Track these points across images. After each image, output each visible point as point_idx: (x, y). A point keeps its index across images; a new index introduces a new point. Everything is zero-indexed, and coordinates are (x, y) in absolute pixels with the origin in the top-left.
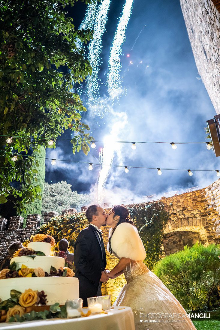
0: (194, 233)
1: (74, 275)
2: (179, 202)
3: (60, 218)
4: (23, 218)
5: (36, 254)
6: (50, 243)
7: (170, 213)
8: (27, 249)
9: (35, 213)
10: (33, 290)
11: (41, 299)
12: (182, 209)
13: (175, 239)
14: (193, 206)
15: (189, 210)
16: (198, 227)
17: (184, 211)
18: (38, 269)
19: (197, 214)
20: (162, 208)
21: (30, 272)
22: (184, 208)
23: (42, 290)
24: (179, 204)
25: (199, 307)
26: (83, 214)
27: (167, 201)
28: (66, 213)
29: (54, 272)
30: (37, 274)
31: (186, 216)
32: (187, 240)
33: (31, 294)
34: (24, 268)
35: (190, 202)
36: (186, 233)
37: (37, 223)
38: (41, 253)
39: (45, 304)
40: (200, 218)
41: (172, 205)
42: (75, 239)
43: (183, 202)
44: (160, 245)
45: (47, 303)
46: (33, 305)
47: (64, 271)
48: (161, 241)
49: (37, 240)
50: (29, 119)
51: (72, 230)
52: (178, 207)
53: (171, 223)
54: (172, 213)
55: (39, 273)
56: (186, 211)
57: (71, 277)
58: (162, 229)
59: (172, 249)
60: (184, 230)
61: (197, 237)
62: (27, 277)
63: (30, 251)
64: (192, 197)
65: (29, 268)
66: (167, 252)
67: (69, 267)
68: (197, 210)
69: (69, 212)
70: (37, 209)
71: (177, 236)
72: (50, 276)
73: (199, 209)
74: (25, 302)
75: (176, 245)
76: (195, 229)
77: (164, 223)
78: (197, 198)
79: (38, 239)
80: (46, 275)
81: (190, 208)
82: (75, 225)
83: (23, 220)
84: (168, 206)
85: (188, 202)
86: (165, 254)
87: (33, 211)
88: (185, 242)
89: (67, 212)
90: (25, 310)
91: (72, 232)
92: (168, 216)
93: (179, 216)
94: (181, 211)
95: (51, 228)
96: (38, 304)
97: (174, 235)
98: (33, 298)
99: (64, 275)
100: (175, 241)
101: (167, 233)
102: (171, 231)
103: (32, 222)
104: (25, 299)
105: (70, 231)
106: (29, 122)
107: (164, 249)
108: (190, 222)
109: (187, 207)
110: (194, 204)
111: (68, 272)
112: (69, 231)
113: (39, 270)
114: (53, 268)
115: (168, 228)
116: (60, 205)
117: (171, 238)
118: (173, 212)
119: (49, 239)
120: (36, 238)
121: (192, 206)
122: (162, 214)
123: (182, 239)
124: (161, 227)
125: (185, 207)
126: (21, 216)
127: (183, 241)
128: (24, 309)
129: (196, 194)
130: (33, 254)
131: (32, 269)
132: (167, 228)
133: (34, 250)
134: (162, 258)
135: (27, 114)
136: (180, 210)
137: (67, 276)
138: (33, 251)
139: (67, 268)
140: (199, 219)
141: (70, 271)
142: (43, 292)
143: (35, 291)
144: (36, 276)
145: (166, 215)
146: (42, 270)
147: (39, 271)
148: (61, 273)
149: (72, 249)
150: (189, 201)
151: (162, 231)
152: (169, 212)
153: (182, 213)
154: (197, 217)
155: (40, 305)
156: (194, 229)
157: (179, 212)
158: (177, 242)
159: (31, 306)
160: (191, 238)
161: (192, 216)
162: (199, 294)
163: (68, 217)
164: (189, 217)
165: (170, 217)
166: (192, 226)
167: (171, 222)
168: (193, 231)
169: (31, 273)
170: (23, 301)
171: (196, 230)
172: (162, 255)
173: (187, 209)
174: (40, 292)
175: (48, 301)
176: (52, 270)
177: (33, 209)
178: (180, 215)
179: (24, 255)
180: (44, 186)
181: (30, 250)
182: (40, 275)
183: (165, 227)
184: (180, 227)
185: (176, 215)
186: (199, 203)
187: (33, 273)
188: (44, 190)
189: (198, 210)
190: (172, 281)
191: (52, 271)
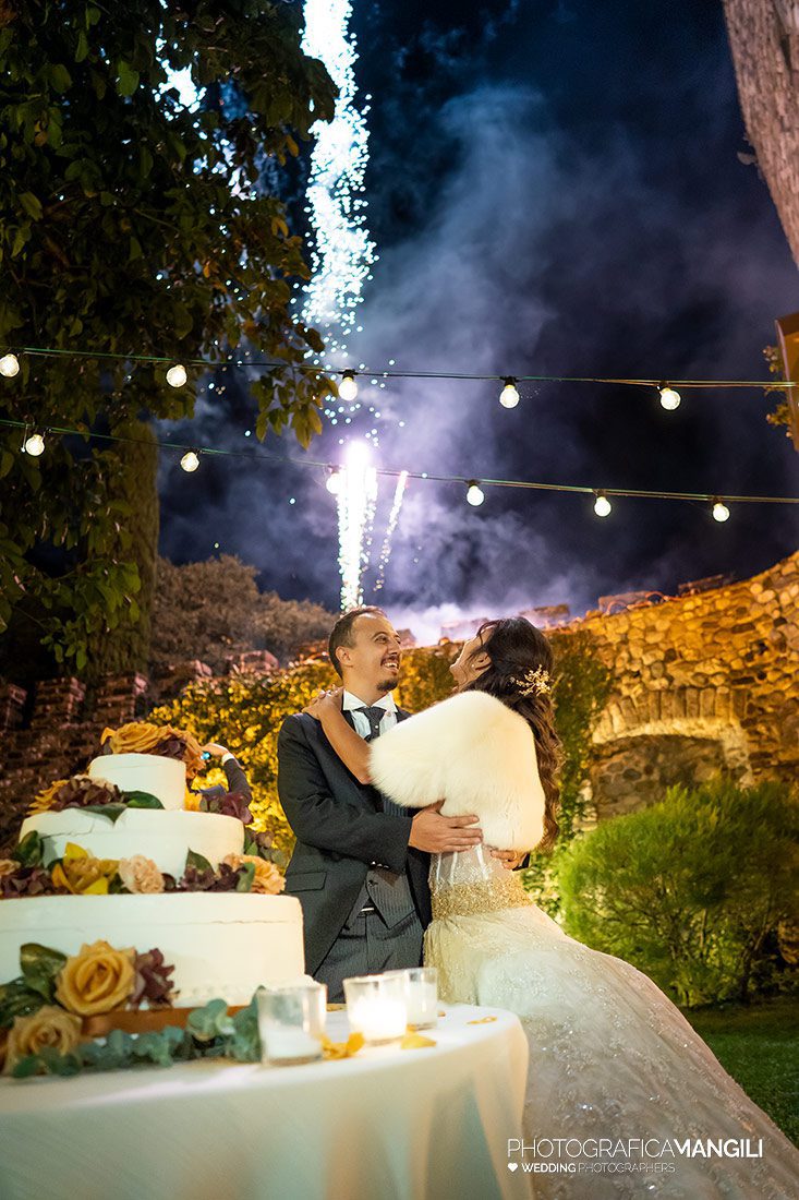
0: (702, 742)
1: (283, 888)
2: (653, 629)
3: (216, 686)
4: (84, 686)
5: (125, 801)
6: (180, 759)
7: (619, 671)
8: (85, 780)
9: (126, 669)
10: (116, 944)
11: (149, 981)
12: (661, 655)
13: (631, 765)
14: (705, 646)
15: (688, 659)
16: (718, 721)
17: (668, 665)
18: (133, 863)
19: (718, 677)
20: (590, 653)
21: (100, 871)
22: (672, 654)
23: (152, 947)
24: (651, 639)
25: (714, 996)
26: (300, 670)
27: (609, 627)
28: (239, 667)
29: (201, 877)
30: (129, 881)
31: (677, 683)
32: (675, 768)
33: (108, 962)
34: (77, 856)
35: (694, 631)
36: (674, 740)
37: (133, 702)
38: (146, 801)
39: (167, 1001)
40: (726, 690)
41: (625, 641)
42: (271, 761)
43: (668, 632)
44: (579, 783)
45: (173, 996)
46: (118, 1005)
47: (244, 869)
48: (582, 770)
49: (128, 745)
50: (91, 299)
51: (259, 727)
52: (647, 648)
53: (619, 706)
54: (627, 672)
55: (140, 876)
56: (675, 663)
57: (272, 893)
58: (587, 728)
59: (619, 798)
60: (666, 733)
61: (712, 756)
62: (88, 893)
63: (98, 788)
64: (700, 615)
65: (96, 859)
66: (603, 809)
67: (261, 855)
68: (719, 662)
69: (250, 665)
70: (135, 655)
71: (638, 752)
72: (183, 890)
73: (724, 658)
74: (82, 992)
75: (634, 783)
76: (708, 728)
77: (594, 705)
78: (720, 618)
79: (133, 744)
80: (170, 885)
81: (691, 651)
82: (270, 710)
83: (81, 694)
84: (610, 644)
85: (686, 630)
86: (594, 815)
87: (118, 662)
88: (669, 774)
89: (243, 664)
90: (86, 1024)
91: (259, 737)
92: (610, 682)
93: (652, 682)
94: (656, 665)
95: (184, 721)
96: (138, 1002)
97: (627, 750)
98: (117, 976)
99: (242, 885)
100: (633, 770)
101: (602, 741)
102: (620, 736)
103: (115, 699)
104: (80, 983)
105: (256, 732)
106: (90, 309)
107: (593, 797)
108: (688, 702)
109: (682, 649)
110: (708, 639)
111: (260, 875)
112: (250, 733)
113: (139, 864)
114: (194, 858)
115: (608, 723)
116: (216, 638)
117: (616, 759)
118: (628, 667)
119: (175, 745)
120: (124, 739)
121: (700, 645)
122: (589, 672)
123: (658, 765)
124: (583, 719)
125: (672, 650)
126: (74, 680)
127: (662, 769)
128: (79, 1020)
129: (717, 602)
130: (112, 800)
131: (107, 863)
132: (605, 723)
133: (116, 787)
134: (583, 829)
135: (83, 278)
136: (656, 661)
137: (257, 892)
138: (112, 790)
139: (254, 860)
140: (721, 694)
141: (269, 869)
142: (155, 953)
143: (121, 952)
144: (126, 891)
145: (604, 678)
146: (152, 865)
147: (138, 868)
148: (230, 880)
149: (260, 794)
150: (691, 626)
151: (587, 734)
152: (614, 667)
153: (662, 671)
154: (716, 684)
155: (144, 1006)
156: (701, 727)
157: (649, 667)
158: (640, 775)
159: (105, 1010)
160: (688, 761)
161: (697, 681)
162: (712, 952)
163: (246, 681)
164: (688, 684)
165: (619, 686)
166: (695, 719)
167: (622, 704)
168: (699, 736)
169: (107, 876)
170: (75, 988)
171: (710, 733)
172: (584, 819)
173: (681, 657)
174: (144, 955)
175: (178, 992)
176: (194, 867)
177: (116, 655)
178: (655, 679)
179: (76, 804)
180: (155, 571)
181: (102, 785)
182: (144, 884)
183: (599, 720)
184: (651, 720)
185: (638, 679)
186: (726, 634)
187: (112, 877)
188: (155, 585)
189: (721, 659)
190: (619, 905)
191: (194, 871)
